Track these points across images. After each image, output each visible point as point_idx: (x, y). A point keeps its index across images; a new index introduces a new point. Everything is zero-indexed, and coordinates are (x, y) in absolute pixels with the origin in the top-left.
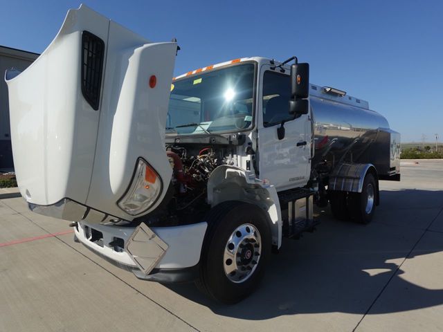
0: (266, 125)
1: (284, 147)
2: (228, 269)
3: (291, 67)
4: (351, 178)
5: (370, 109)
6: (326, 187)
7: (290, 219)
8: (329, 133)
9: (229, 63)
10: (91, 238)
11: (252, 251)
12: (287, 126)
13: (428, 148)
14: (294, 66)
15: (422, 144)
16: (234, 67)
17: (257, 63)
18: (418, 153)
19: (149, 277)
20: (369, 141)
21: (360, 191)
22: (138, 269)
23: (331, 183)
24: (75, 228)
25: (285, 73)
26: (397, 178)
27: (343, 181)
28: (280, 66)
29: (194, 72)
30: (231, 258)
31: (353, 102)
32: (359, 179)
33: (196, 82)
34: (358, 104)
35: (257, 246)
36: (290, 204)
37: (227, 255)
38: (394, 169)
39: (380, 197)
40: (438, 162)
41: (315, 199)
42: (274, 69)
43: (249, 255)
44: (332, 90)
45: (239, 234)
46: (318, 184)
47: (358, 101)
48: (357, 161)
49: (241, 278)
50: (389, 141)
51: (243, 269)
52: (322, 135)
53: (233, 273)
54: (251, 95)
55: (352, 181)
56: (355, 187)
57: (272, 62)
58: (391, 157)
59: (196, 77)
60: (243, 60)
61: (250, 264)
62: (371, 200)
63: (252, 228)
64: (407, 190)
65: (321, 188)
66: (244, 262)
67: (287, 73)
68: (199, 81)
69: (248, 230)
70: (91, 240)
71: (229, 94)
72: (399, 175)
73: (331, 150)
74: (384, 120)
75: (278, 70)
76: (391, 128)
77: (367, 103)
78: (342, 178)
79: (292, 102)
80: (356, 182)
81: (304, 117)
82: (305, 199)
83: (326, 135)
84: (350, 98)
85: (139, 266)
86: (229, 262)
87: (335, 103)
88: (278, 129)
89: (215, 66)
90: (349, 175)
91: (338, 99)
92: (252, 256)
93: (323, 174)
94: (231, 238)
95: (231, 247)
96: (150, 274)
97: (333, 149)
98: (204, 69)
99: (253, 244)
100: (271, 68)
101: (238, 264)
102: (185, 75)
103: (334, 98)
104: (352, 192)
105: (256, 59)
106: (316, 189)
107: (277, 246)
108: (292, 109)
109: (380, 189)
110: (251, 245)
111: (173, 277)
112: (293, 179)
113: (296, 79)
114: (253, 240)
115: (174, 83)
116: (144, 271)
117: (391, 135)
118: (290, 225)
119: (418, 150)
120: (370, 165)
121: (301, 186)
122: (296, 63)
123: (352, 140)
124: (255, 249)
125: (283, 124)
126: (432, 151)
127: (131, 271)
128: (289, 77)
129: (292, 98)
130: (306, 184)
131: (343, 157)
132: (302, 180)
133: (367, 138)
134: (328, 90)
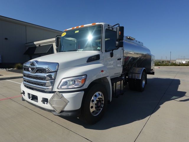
0: (106, 51)
1: (111, 61)
2: (92, 110)
3: (117, 28)
4: (137, 73)
5: (144, 46)
6: (127, 77)
7: (114, 90)
8: (129, 55)
9: (91, 24)
10: (31, 98)
11: (101, 103)
12: (114, 52)
13: (163, 62)
14: (118, 28)
15: (161, 60)
16: (93, 26)
17: (103, 25)
18: (159, 64)
19: (59, 114)
20: (143, 59)
21: (140, 78)
22: (54, 111)
23: (129, 75)
24: (23, 94)
25: (114, 30)
26: (153, 73)
27: (134, 75)
28: (112, 27)
29: (75, 28)
30: (93, 106)
31: (137, 43)
32: (140, 74)
33: (76, 32)
34: (139, 44)
35: (103, 101)
36: (114, 84)
37: (91, 104)
38: (152, 70)
39: (147, 81)
40: (167, 67)
41: (123, 82)
42: (109, 28)
43: (100, 104)
44: (130, 38)
45: (96, 96)
46: (124, 76)
47: (139, 42)
48: (138, 67)
49: (96, 114)
50: (151, 59)
51: (97, 110)
52: (126, 56)
53: (93, 112)
54: (100, 38)
55: (137, 75)
56: (138, 77)
57: (109, 25)
58: (152, 65)
59: (76, 30)
60: (97, 24)
61: (100, 108)
62: (144, 82)
63: (100, 93)
64: (155, 78)
65: (125, 77)
66: (97, 107)
67: (115, 30)
68: (78, 31)
69: (99, 94)
70: (31, 100)
71: (90, 37)
72: (154, 72)
73: (129, 62)
74: (149, 50)
75: (111, 29)
76: (151, 54)
77: (142, 43)
78: (133, 73)
79: (117, 42)
80: (139, 75)
81: (120, 48)
82: (120, 82)
83: (128, 56)
84: (136, 41)
85: (55, 110)
86: (92, 107)
87: (131, 43)
88: (111, 53)
89: (85, 26)
90: (136, 72)
91: (132, 41)
92: (101, 105)
93: (126, 72)
94: (93, 98)
95: (93, 101)
96: (60, 113)
97: (130, 62)
98: (80, 27)
99: (101, 100)
100: (108, 28)
101: (96, 108)
102: (71, 29)
103: (130, 41)
104: (137, 79)
105: (102, 23)
106: (124, 78)
107: (110, 101)
108: (117, 45)
109: (147, 78)
110: (100, 100)
111: (70, 114)
112: (116, 74)
113: (119, 33)
114: (101, 98)
115: (66, 32)
116: (57, 112)
117: (152, 56)
118: (114, 92)
119: (159, 62)
120: (144, 68)
121: (118, 76)
122: (119, 26)
123: (137, 58)
124: (102, 102)
125: (113, 51)
126: (164, 63)
127: (51, 112)
128: (116, 32)
129: (117, 41)
130: (120, 76)
131: (133, 65)
132: (119, 74)
133: (143, 58)
134: (128, 37)
